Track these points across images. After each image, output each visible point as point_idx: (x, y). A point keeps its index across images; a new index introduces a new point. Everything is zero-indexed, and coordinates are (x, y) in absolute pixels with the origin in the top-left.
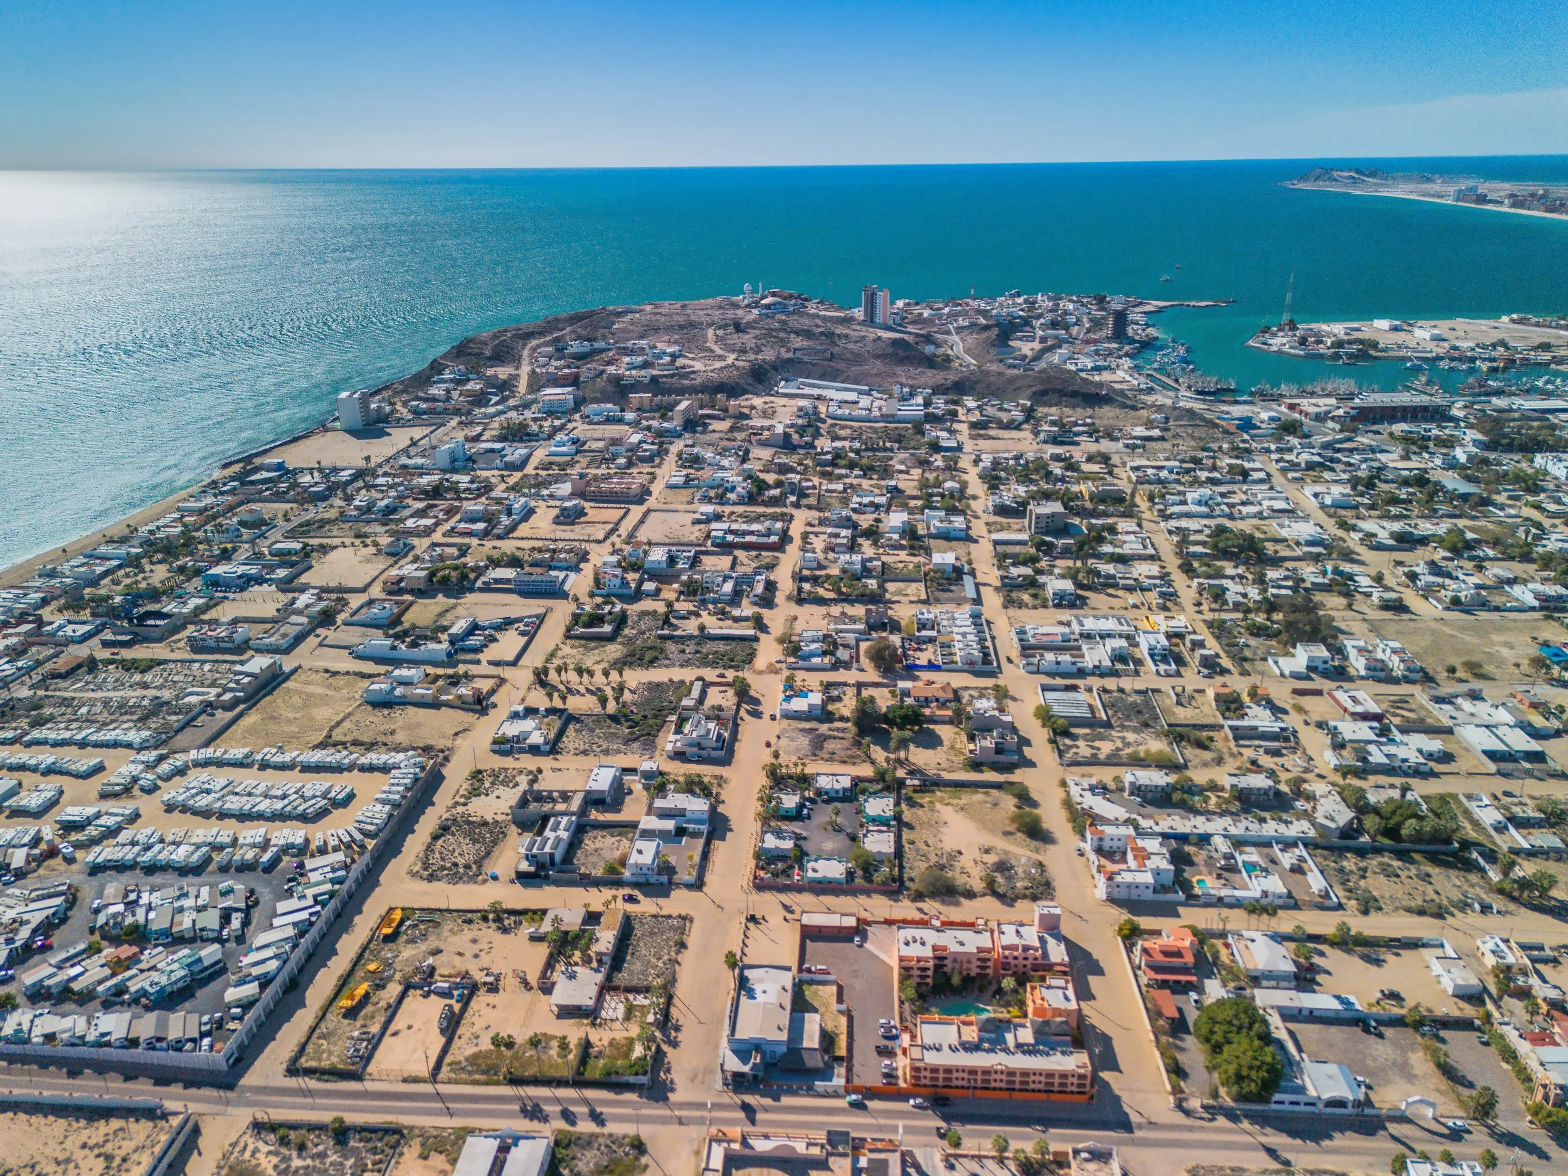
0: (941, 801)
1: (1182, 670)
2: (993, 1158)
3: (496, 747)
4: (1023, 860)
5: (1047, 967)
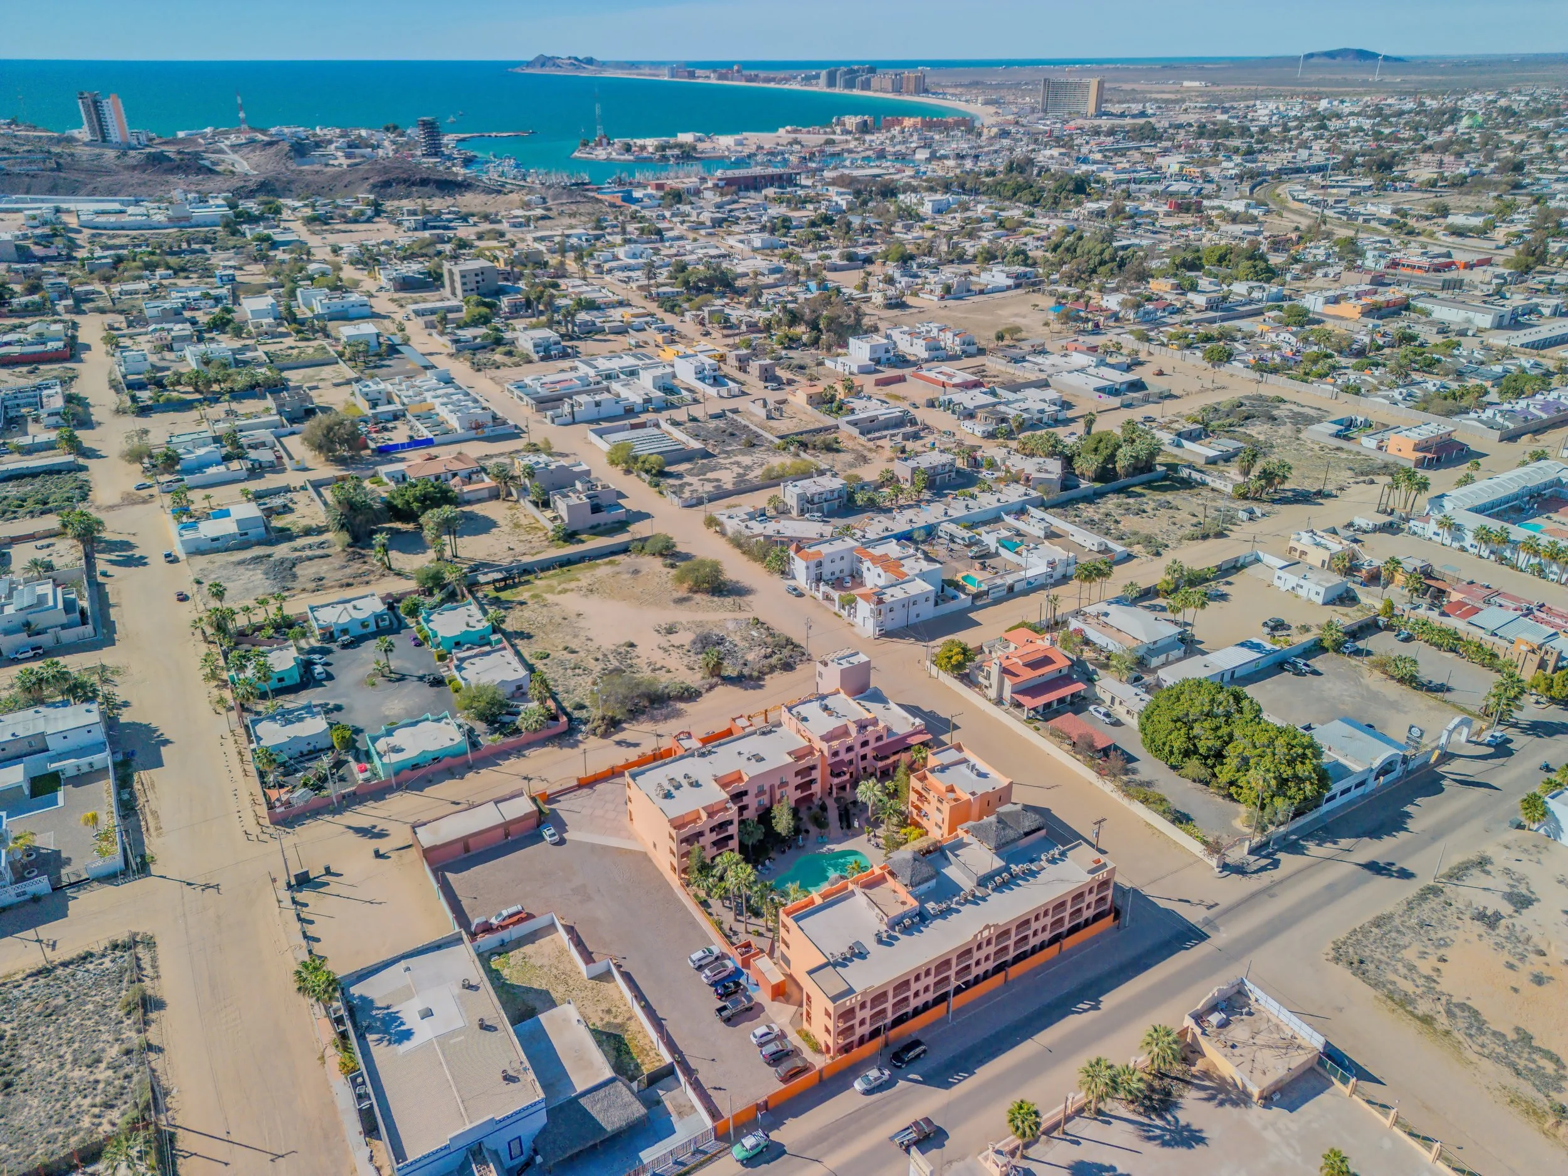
0: (551, 590)
1: (745, 388)
2: (1079, 1112)
4: (731, 626)
5: (902, 745)
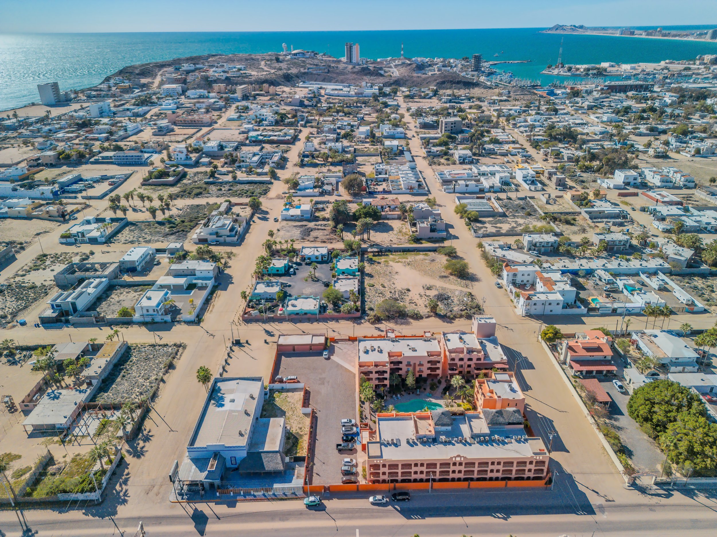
0: (394, 260)
3: (64, 240)
4: (457, 293)
5: (490, 366)
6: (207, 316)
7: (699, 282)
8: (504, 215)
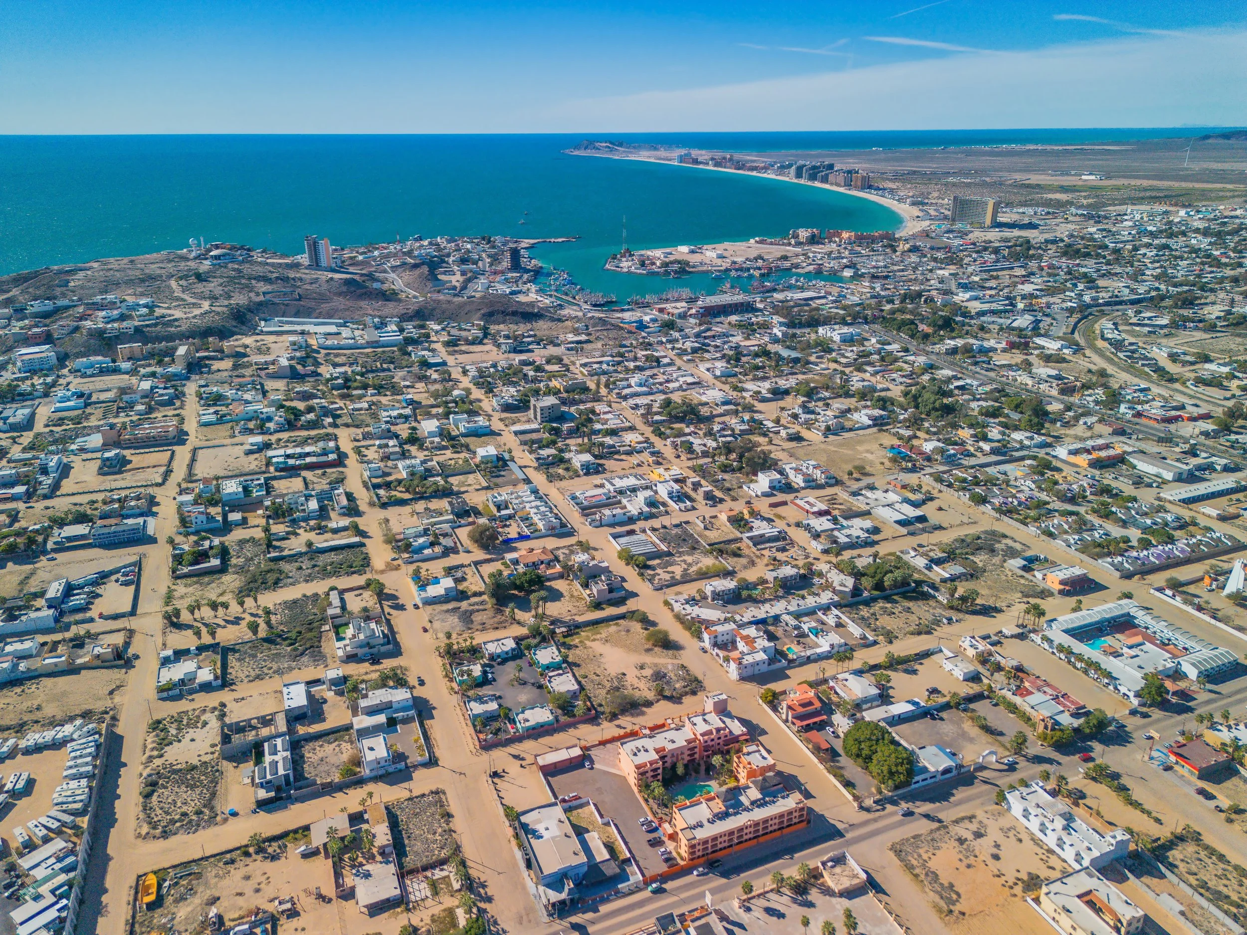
0: (588, 638)
1: (695, 504)
2: (772, 891)
3: (165, 694)
4: (670, 667)
5: (736, 739)
6: (438, 753)
7: (865, 612)
8: (669, 554)
